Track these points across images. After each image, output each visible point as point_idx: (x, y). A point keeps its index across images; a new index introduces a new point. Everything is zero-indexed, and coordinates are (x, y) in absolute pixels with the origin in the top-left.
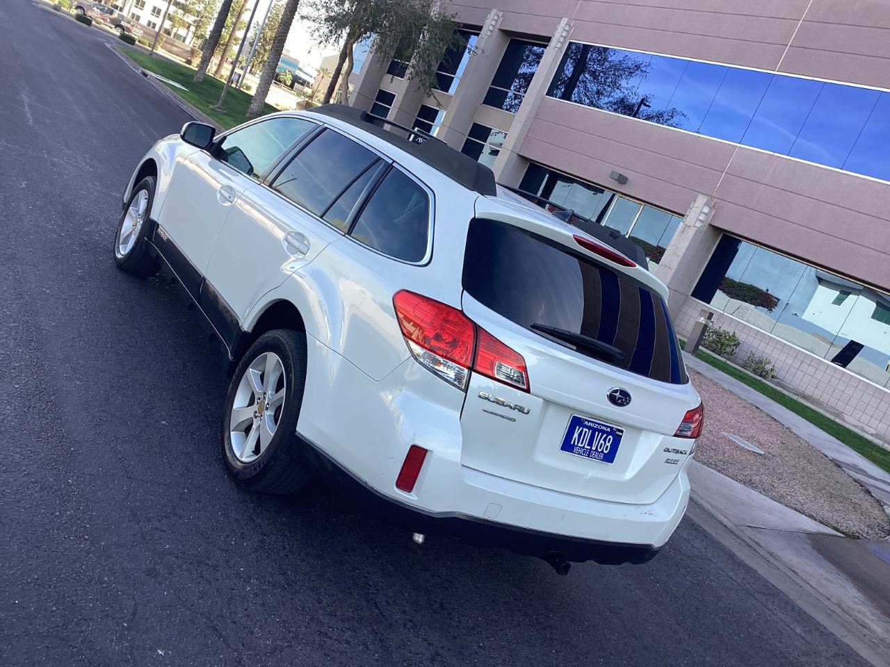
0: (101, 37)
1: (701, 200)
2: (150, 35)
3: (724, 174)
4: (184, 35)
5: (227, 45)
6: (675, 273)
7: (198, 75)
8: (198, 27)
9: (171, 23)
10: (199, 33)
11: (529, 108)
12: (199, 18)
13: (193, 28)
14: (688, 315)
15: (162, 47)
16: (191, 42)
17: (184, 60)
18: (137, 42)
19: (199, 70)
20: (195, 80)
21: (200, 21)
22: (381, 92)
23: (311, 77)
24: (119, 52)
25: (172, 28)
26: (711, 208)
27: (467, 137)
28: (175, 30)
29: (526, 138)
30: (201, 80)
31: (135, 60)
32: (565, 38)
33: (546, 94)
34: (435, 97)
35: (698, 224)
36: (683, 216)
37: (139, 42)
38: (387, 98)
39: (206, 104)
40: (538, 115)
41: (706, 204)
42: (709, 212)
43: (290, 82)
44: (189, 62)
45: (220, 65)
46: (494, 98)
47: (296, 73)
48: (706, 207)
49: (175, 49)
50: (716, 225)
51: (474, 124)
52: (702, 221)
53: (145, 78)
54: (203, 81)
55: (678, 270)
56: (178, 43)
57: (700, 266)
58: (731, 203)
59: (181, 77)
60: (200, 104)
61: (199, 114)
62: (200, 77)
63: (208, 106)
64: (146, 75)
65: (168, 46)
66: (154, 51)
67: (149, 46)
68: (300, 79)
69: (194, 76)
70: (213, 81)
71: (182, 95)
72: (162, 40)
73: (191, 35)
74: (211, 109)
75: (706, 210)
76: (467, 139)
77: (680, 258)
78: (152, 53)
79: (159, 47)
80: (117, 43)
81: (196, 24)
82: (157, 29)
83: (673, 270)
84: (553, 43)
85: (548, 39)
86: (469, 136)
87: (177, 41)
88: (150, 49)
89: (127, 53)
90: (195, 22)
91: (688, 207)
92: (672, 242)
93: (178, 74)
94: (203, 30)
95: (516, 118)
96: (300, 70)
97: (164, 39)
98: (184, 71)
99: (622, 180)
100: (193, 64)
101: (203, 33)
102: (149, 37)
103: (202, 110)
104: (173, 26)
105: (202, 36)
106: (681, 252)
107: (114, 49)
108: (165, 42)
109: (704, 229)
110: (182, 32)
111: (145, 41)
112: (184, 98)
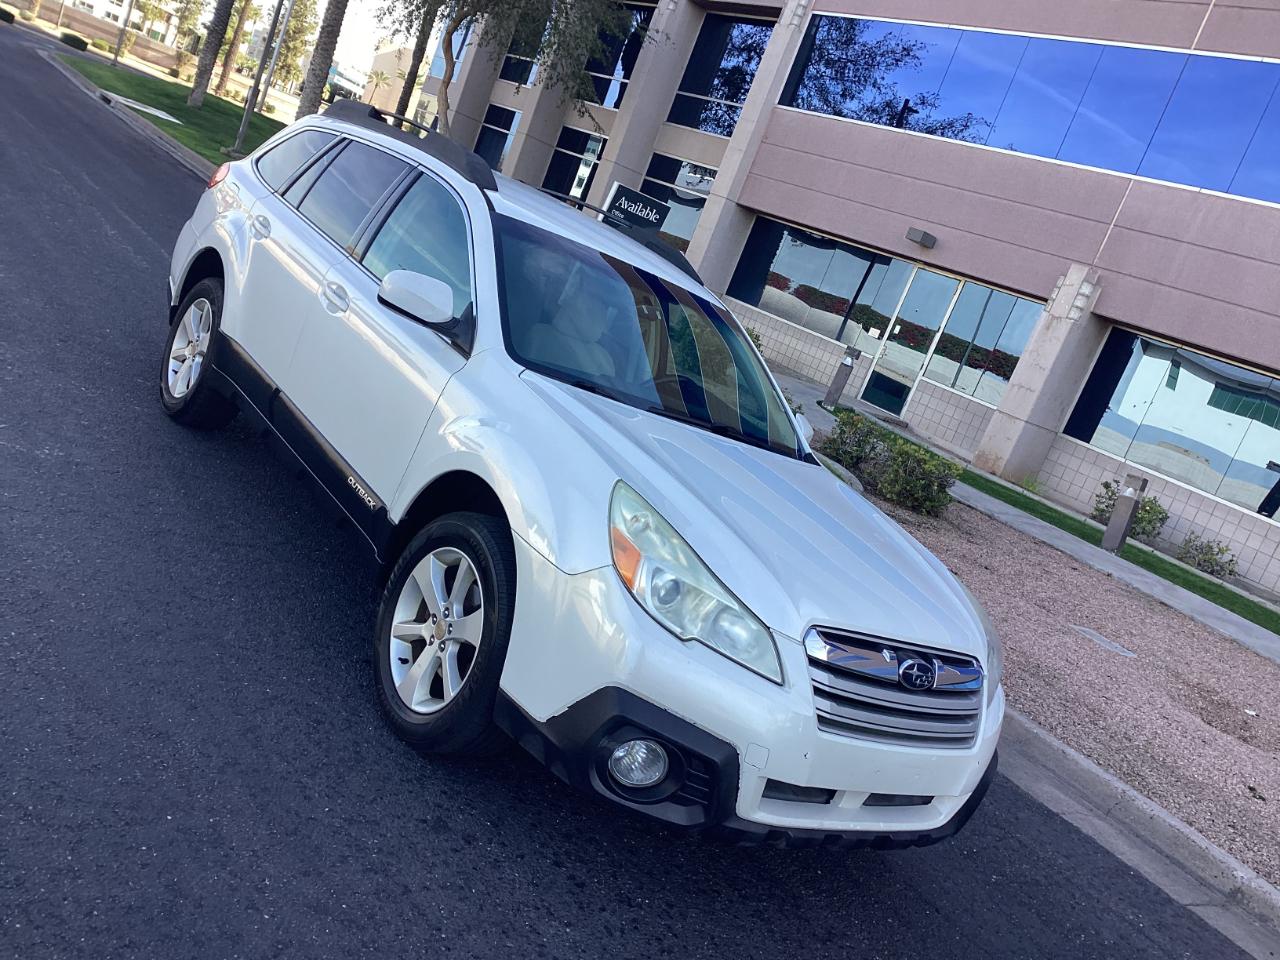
0: (30, 41)
1: (1076, 275)
2: (111, 34)
3: (1112, 226)
4: (162, 31)
5: (233, 44)
6: (1039, 398)
7: (194, 95)
8: (183, 18)
9: (142, 14)
10: (186, 27)
11: (751, 127)
12: (183, 5)
13: (175, 21)
14: (1062, 465)
15: (130, 52)
16: (173, 42)
17: (167, 71)
18: (90, 47)
19: (196, 87)
20: (189, 103)
21: (186, 8)
22: (493, 108)
23: (358, 85)
24: (61, 64)
25: (143, 22)
26: (1095, 286)
27: (643, 177)
28: (148, 24)
29: (751, 175)
30: (200, 104)
31: (89, 76)
32: (805, 7)
33: (779, 103)
34: (590, 116)
35: (1075, 314)
36: (1046, 300)
37: (94, 45)
38: (503, 117)
39: (214, 145)
40: (767, 138)
41: (1086, 280)
42: (1092, 293)
43: (328, 94)
44: (175, 74)
45: (223, 77)
46: (686, 112)
47: (335, 81)
48: (1085, 284)
49: (150, 54)
50: (1104, 314)
51: (656, 156)
52: (1081, 309)
53: (107, 106)
54: (203, 105)
55: (1043, 393)
56: (155, 43)
57: (1077, 382)
58: (1130, 275)
59: (167, 101)
60: (206, 147)
61: (204, 165)
62: (198, 98)
63: (219, 150)
64: (107, 101)
65: (139, 49)
66: (119, 59)
67: (110, 51)
68: (342, 88)
69: (186, 97)
70: (218, 104)
71: (172, 132)
72: (129, 40)
73: (173, 31)
74: (224, 154)
75: (1086, 289)
76: (645, 180)
77: (1047, 372)
78: (115, 63)
79: (126, 52)
80: (58, 49)
81: (179, 14)
82: (120, 24)
83: (1037, 394)
84: (786, 17)
85: (776, 12)
86: (647, 175)
87: (152, 40)
88: (112, 56)
89: (73, 64)
90: (177, 11)
91: (1053, 285)
92: (1030, 346)
93: (160, 95)
94: (191, 22)
95: (730, 144)
96: (341, 75)
97: (133, 39)
98: (172, 90)
99: (928, 242)
100: (182, 76)
101: (191, 27)
102: (109, 37)
103: (208, 158)
104: (145, 18)
105: (191, 32)
106: (1048, 362)
107: (53, 59)
108: (136, 43)
109: (1084, 322)
110: (159, 26)
111: (103, 43)
112: (176, 138)
